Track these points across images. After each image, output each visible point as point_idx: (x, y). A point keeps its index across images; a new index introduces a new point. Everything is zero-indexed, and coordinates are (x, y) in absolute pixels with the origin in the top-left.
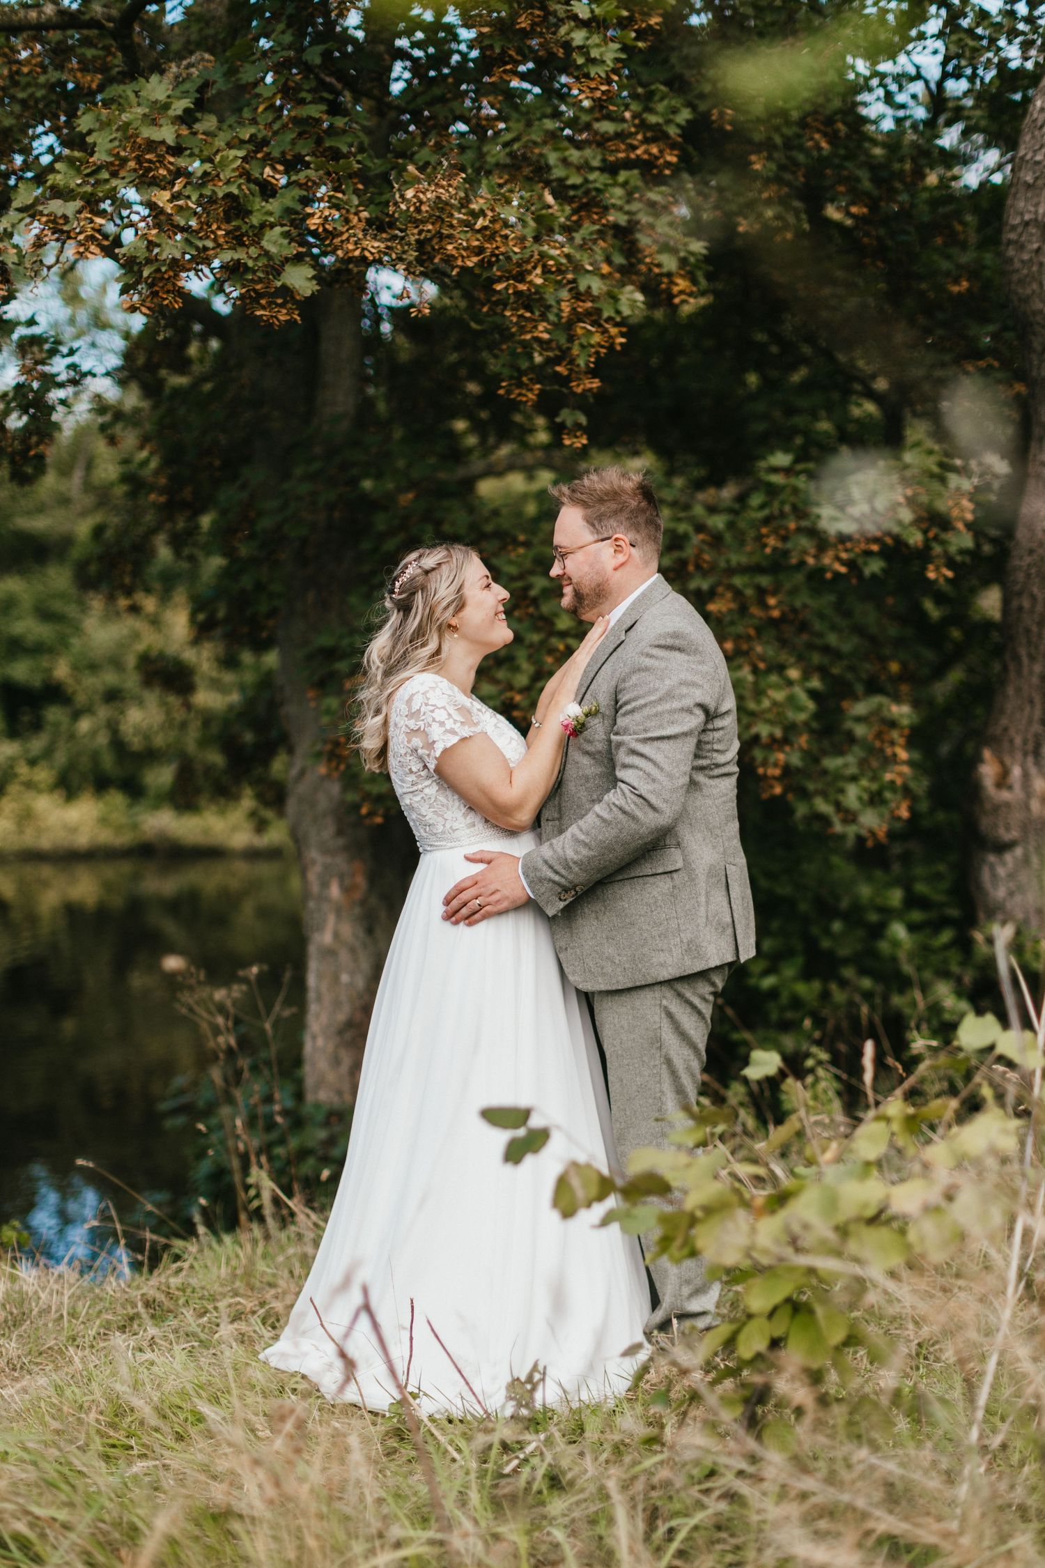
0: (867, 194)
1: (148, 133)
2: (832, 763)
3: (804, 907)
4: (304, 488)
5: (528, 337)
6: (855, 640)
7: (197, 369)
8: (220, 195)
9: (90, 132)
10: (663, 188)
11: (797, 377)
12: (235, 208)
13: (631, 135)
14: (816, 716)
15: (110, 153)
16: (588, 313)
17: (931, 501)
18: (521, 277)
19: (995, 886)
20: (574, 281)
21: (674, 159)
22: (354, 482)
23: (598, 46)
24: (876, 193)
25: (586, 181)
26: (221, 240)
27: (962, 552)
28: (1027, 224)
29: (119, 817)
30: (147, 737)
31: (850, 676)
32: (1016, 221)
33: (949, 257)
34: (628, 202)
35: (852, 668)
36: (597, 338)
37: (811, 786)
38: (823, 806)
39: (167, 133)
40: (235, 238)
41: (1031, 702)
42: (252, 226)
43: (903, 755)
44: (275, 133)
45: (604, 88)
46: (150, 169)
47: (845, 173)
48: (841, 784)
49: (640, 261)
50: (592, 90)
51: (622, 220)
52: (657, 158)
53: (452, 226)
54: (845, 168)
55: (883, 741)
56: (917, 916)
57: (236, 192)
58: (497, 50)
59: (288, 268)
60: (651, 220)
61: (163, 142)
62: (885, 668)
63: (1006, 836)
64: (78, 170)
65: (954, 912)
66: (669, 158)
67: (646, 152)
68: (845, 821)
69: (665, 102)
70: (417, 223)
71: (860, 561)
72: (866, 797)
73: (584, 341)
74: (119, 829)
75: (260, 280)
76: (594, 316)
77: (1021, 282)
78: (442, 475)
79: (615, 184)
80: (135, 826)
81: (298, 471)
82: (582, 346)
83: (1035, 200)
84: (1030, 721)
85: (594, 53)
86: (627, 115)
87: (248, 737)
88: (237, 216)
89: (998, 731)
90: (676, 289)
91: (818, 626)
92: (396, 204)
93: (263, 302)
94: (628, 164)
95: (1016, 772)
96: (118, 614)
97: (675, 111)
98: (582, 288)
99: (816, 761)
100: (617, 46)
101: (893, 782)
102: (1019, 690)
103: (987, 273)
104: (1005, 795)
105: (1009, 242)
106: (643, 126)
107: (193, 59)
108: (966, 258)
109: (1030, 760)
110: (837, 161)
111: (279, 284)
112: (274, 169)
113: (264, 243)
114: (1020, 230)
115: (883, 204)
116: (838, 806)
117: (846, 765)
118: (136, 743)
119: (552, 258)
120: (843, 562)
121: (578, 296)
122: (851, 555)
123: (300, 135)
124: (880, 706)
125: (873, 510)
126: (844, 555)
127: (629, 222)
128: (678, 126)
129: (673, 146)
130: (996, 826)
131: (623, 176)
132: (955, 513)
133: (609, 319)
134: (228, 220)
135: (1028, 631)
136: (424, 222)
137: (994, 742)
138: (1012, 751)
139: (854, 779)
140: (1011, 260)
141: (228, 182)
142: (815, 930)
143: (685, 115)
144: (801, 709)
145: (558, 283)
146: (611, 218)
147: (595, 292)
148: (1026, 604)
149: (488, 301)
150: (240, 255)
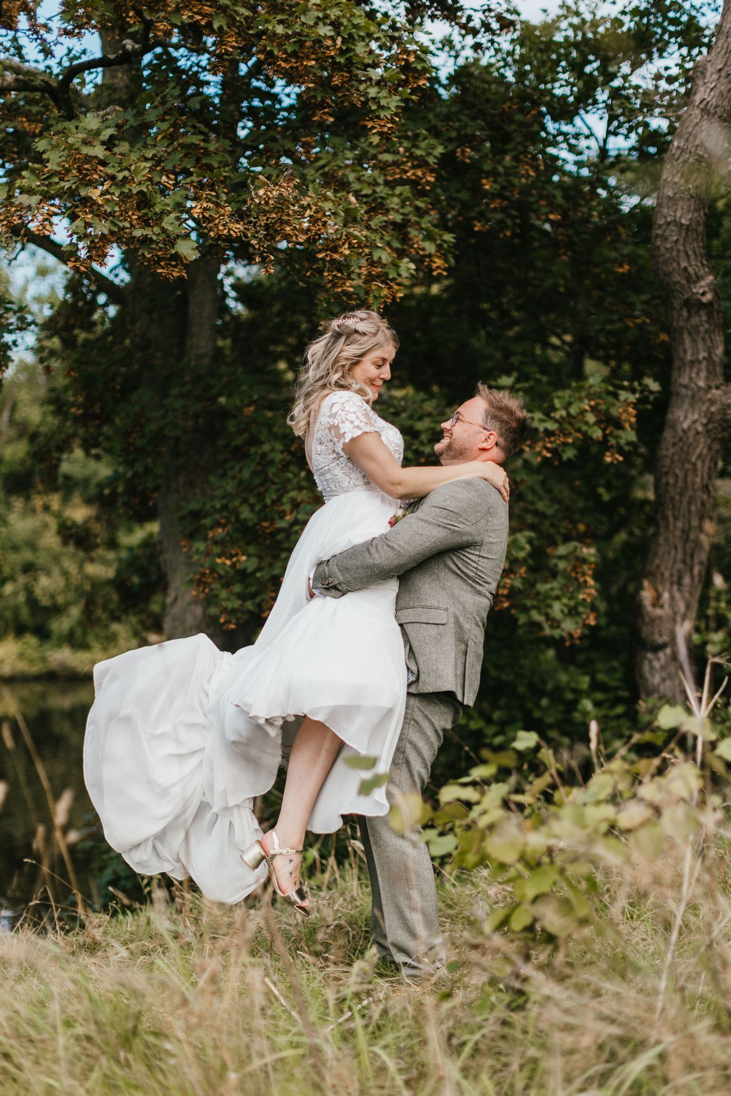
0: (560, 207)
1: (85, 150)
2: (542, 587)
3: (521, 689)
4: (178, 404)
5: (339, 290)
6: (556, 506)
7: (99, 329)
8: (135, 192)
9: (44, 152)
10: (426, 199)
11: (511, 333)
12: (144, 201)
13: (403, 163)
14: (531, 555)
15: (59, 165)
16: (378, 276)
17: (607, 409)
18: (335, 249)
19: (653, 675)
20: (370, 254)
21: (432, 179)
22: (213, 399)
23: (385, 97)
24: (566, 206)
25: (375, 192)
26: (135, 222)
27: (629, 443)
28: (669, 224)
29: (33, 653)
30: (52, 597)
31: (552, 531)
32: (661, 221)
33: (615, 249)
34: (403, 207)
35: (553, 525)
36: (385, 292)
37: (529, 603)
38: (536, 616)
39: (99, 151)
40: (144, 221)
41: (676, 548)
42: (155, 214)
43: (591, 582)
44: (169, 154)
45: (389, 125)
46: (87, 175)
47: (545, 193)
48: (549, 602)
49: (412, 247)
50: (382, 126)
51: (398, 218)
52: (421, 179)
53: (288, 215)
54: (546, 189)
55: (577, 573)
56: (599, 696)
57: (145, 190)
58: (319, 99)
59: (179, 241)
60: (417, 219)
61: (96, 157)
62: (575, 528)
63: (660, 640)
64: (38, 176)
65: (625, 694)
66: (429, 179)
67: (414, 174)
68: (552, 627)
69: (427, 142)
70: (265, 212)
71: (560, 450)
72: (566, 610)
73: (376, 294)
74: (32, 662)
75: (160, 249)
76: (384, 278)
77: (665, 262)
78: (272, 396)
79: (393, 195)
80: (44, 659)
81: (175, 391)
82: (375, 297)
83: (674, 208)
84: (675, 561)
85: (383, 102)
86: (401, 150)
87: (136, 580)
88: (145, 207)
89: (653, 567)
90: (434, 266)
91: (530, 497)
92: (252, 199)
93: (162, 263)
94: (402, 182)
95: (666, 596)
96: (33, 511)
97: (433, 148)
98: (375, 258)
99: (532, 585)
100: (398, 98)
101: (584, 600)
102: (667, 539)
103: (641, 261)
104: (659, 612)
105: (657, 236)
106: (412, 157)
107: (108, 110)
108: (627, 250)
109: (675, 587)
110: (540, 184)
111: (173, 252)
112: (168, 177)
113: (163, 224)
114: (664, 227)
115: (571, 213)
116: (547, 616)
117: (552, 589)
118: (45, 602)
119: (356, 237)
120: (548, 449)
121: (372, 263)
122: (554, 445)
123: (186, 155)
124: (575, 549)
125: (569, 414)
126: (549, 445)
127: (403, 220)
128: (435, 157)
129: (432, 171)
130: (652, 633)
131: (398, 190)
132: (624, 416)
133: (394, 279)
134: (139, 208)
135: (672, 499)
136: (270, 212)
137: (650, 575)
138: (663, 581)
139: (558, 598)
140: (658, 248)
141: (140, 183)
142: (529, 705)
143: (440, 150)
144: (522, 549)
145: (360, 254)
146: (391, 217)
147: (384, 261)
148: (671, 481)
149: (311, 268)
150: (147, 232)
